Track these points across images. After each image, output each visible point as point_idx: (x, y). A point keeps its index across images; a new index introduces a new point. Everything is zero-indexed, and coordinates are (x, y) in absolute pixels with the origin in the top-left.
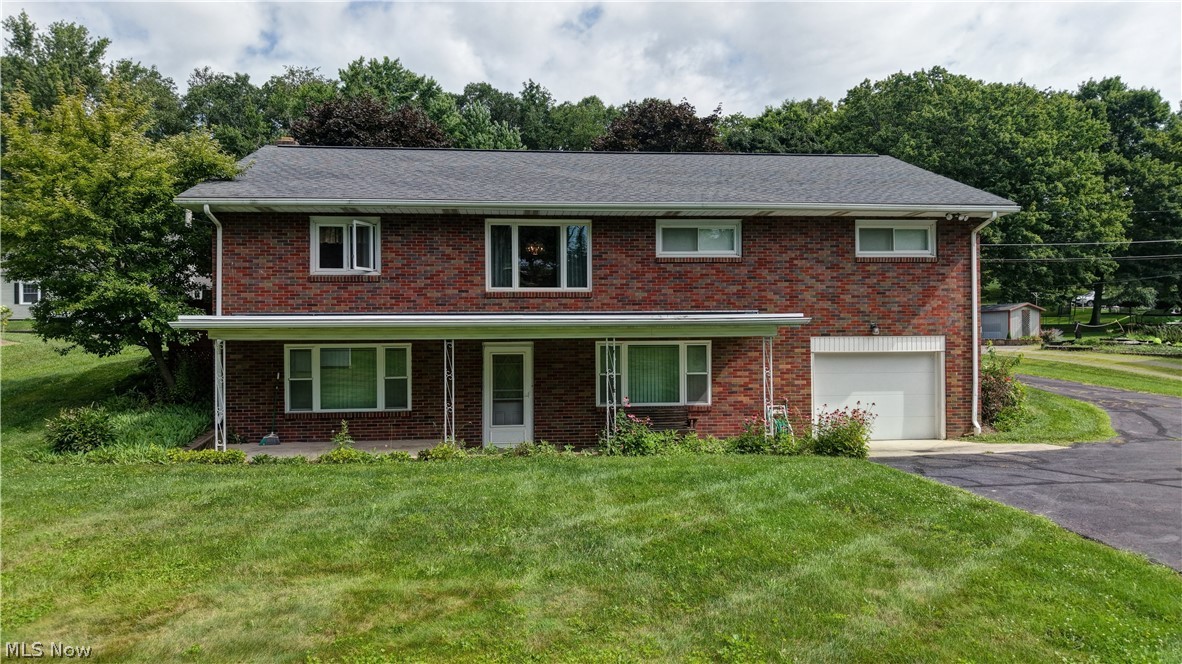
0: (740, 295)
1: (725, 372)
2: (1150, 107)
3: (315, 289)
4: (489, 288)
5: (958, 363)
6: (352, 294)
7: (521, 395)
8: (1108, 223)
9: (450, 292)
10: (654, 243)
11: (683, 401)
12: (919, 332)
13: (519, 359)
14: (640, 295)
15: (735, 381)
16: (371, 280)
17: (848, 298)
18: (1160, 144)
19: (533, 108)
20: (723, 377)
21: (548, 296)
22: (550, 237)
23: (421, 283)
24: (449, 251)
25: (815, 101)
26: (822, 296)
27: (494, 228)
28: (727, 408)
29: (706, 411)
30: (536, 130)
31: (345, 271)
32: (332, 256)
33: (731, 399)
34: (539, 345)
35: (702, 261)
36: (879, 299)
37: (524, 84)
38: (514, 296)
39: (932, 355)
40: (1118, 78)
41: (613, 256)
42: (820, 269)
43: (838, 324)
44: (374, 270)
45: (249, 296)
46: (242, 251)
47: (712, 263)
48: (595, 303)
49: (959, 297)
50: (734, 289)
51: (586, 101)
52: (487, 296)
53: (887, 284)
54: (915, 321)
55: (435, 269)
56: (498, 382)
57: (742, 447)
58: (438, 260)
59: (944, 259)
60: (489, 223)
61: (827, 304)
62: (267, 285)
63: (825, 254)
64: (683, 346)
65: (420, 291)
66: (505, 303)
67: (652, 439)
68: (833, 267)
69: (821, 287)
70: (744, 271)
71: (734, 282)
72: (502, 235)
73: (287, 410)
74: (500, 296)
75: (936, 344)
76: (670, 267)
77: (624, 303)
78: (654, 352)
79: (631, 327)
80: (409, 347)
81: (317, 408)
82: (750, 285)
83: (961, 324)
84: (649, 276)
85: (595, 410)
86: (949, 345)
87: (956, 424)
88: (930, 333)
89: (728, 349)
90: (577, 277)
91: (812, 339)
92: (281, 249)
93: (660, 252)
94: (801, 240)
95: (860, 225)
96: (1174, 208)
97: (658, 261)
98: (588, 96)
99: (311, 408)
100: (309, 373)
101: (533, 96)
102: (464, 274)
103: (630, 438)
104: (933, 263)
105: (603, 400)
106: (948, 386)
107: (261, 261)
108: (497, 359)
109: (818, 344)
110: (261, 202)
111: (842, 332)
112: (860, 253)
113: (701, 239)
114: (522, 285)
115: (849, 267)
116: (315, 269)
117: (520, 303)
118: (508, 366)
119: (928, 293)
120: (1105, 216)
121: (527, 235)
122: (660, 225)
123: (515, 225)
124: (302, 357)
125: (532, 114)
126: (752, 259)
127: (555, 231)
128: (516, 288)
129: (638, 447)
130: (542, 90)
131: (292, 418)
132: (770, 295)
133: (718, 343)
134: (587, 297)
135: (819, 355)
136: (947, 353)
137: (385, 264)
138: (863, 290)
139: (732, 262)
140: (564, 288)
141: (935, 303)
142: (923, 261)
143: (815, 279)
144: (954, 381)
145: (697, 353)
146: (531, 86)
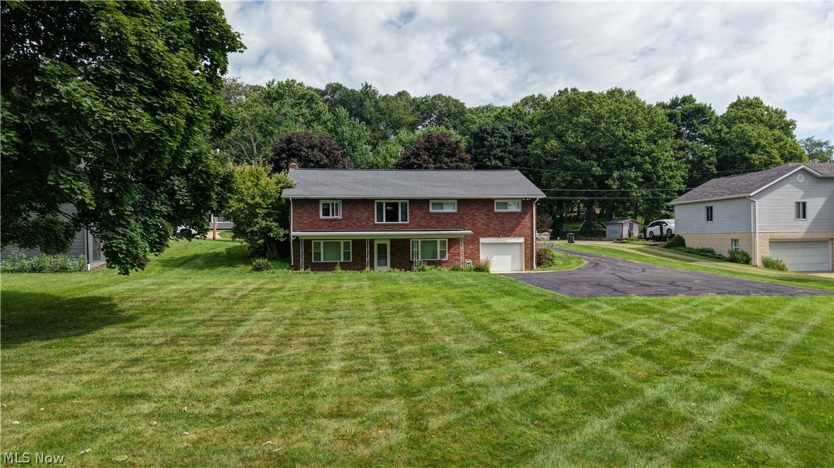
0: (456, 224)
1: (452, 249)
2: (704, 114)
3: (321, 223)
4: (376, 222)
5: (529, 246)
6: (333, 225)
7: (386, 256)
8: (672, 177)
9: (364, 223)
10: (429, 207)
11: (439, 258)
12: (516, 236)
13: (386, 245)
14: (424, 224)
15: (455, 252)
16: (339, 220)
17: (492, 225)
18: (707, 134)
19: (368, 100)
20: (452, 250)
21: (395, 225)
22: (395, 205)
23: (354, 221)
24: (363, 210)
25: (536, 96)
26: (484, 225)
27: (377, 203)
28: (452, 261)
29: (446, 262)
30: (370, 114)
31: (331, 217)
32: (326, 213)
33: (454, 258)
34: (392, 240)
35: (444, 213)
36: (502, 225)
37: (362, 84)
38: (384, 225)
39: (521, 243)
40: (691, 96)
41: (416, 212)
42: (483, 216)
43: (489, 234)
44: (340, 217)
45: (301, 225)
46: (299, 211)
47: (448, 214)
48: (410, 227)
49: (529, 224)
50: (455, 222)
51: (400, 94)
52: (375, 225)
53: (505, 220)
54: (514, 233)
55: (359, 217)
56: (379, 253)
57: (453, 270)
58: (361, 214)
59: (524, 213)
60: (376, 201)
61: (485, 227)
62: (306, 222)
63: (484, 211)
64: (438, 241)
65: (354, 223)
66: (381, 227)
67: (427, 268)
68: (487, 215)
69: (483, 221)
70: (458, 216)
71: (456, 220)
72: (380, 205)
73: (313, 261)
74: (380, 225)
75: (521, 240)
76: (434, 215)
77: (419, 227)
78: (429, 243)
79: (421, 235)
80: (351, 241)
81: (322, 261)
82: (460, 221)
83: (530, 233)
84: (427, 218)
85: (410, 261)
86: (526, 240)
87: (529, 265)
88: (519, 236)
89: (453, 242)
90: (404, 219)
91: (481, 239)
92: (311, 210)
93: (431, 210)
94: (477, 206)
95: (496, 201)
96: (711, 168)
97: (430, 213)
98: (401, 91)
99: (320, 260)
100: (320, 249)
101: (367, 92)
102: (368, 218)
103: (421, 267)
104: (520, 213)
105: (413, 258)
106: (525, 254)
107: (305, 214)
108: (379, 245)
109: (482, 240)
110: (308, 197)
111: (490, 236)
112: (496, 210)
113: (444, 207)
114: (386, 221)
115: (492, 215)
116: (321, 217)
117: (386, 228)
118: (382, 248)
119: (518, 223)
120: (671, 174)
121: (387, 204)
122: (431, 202)
123: (384, 202)
124: (318, 244)
125: (367, 103)
126: (461, 212)
127: (397, 203)
128: (384, 222)
129: (423, 270)
130: (373, 88)
131: (315, 264)
132: (466, 224)
133: (449, 240)
134: (407, 225)
135: (482, 244)
136: (525, 243)
137: (343, 215)
138: (497, 223)
139: (454, 214)
140: (400, 222)
141: (521, 226)
142: (517, 213)
143: (481, 219)
144: (527, 252)
145: (443, 243)
146: (366, 86)
